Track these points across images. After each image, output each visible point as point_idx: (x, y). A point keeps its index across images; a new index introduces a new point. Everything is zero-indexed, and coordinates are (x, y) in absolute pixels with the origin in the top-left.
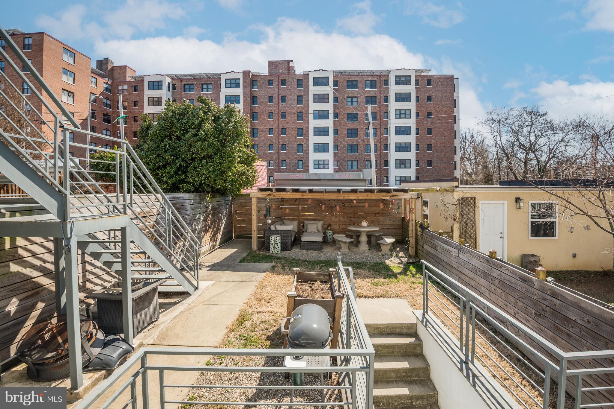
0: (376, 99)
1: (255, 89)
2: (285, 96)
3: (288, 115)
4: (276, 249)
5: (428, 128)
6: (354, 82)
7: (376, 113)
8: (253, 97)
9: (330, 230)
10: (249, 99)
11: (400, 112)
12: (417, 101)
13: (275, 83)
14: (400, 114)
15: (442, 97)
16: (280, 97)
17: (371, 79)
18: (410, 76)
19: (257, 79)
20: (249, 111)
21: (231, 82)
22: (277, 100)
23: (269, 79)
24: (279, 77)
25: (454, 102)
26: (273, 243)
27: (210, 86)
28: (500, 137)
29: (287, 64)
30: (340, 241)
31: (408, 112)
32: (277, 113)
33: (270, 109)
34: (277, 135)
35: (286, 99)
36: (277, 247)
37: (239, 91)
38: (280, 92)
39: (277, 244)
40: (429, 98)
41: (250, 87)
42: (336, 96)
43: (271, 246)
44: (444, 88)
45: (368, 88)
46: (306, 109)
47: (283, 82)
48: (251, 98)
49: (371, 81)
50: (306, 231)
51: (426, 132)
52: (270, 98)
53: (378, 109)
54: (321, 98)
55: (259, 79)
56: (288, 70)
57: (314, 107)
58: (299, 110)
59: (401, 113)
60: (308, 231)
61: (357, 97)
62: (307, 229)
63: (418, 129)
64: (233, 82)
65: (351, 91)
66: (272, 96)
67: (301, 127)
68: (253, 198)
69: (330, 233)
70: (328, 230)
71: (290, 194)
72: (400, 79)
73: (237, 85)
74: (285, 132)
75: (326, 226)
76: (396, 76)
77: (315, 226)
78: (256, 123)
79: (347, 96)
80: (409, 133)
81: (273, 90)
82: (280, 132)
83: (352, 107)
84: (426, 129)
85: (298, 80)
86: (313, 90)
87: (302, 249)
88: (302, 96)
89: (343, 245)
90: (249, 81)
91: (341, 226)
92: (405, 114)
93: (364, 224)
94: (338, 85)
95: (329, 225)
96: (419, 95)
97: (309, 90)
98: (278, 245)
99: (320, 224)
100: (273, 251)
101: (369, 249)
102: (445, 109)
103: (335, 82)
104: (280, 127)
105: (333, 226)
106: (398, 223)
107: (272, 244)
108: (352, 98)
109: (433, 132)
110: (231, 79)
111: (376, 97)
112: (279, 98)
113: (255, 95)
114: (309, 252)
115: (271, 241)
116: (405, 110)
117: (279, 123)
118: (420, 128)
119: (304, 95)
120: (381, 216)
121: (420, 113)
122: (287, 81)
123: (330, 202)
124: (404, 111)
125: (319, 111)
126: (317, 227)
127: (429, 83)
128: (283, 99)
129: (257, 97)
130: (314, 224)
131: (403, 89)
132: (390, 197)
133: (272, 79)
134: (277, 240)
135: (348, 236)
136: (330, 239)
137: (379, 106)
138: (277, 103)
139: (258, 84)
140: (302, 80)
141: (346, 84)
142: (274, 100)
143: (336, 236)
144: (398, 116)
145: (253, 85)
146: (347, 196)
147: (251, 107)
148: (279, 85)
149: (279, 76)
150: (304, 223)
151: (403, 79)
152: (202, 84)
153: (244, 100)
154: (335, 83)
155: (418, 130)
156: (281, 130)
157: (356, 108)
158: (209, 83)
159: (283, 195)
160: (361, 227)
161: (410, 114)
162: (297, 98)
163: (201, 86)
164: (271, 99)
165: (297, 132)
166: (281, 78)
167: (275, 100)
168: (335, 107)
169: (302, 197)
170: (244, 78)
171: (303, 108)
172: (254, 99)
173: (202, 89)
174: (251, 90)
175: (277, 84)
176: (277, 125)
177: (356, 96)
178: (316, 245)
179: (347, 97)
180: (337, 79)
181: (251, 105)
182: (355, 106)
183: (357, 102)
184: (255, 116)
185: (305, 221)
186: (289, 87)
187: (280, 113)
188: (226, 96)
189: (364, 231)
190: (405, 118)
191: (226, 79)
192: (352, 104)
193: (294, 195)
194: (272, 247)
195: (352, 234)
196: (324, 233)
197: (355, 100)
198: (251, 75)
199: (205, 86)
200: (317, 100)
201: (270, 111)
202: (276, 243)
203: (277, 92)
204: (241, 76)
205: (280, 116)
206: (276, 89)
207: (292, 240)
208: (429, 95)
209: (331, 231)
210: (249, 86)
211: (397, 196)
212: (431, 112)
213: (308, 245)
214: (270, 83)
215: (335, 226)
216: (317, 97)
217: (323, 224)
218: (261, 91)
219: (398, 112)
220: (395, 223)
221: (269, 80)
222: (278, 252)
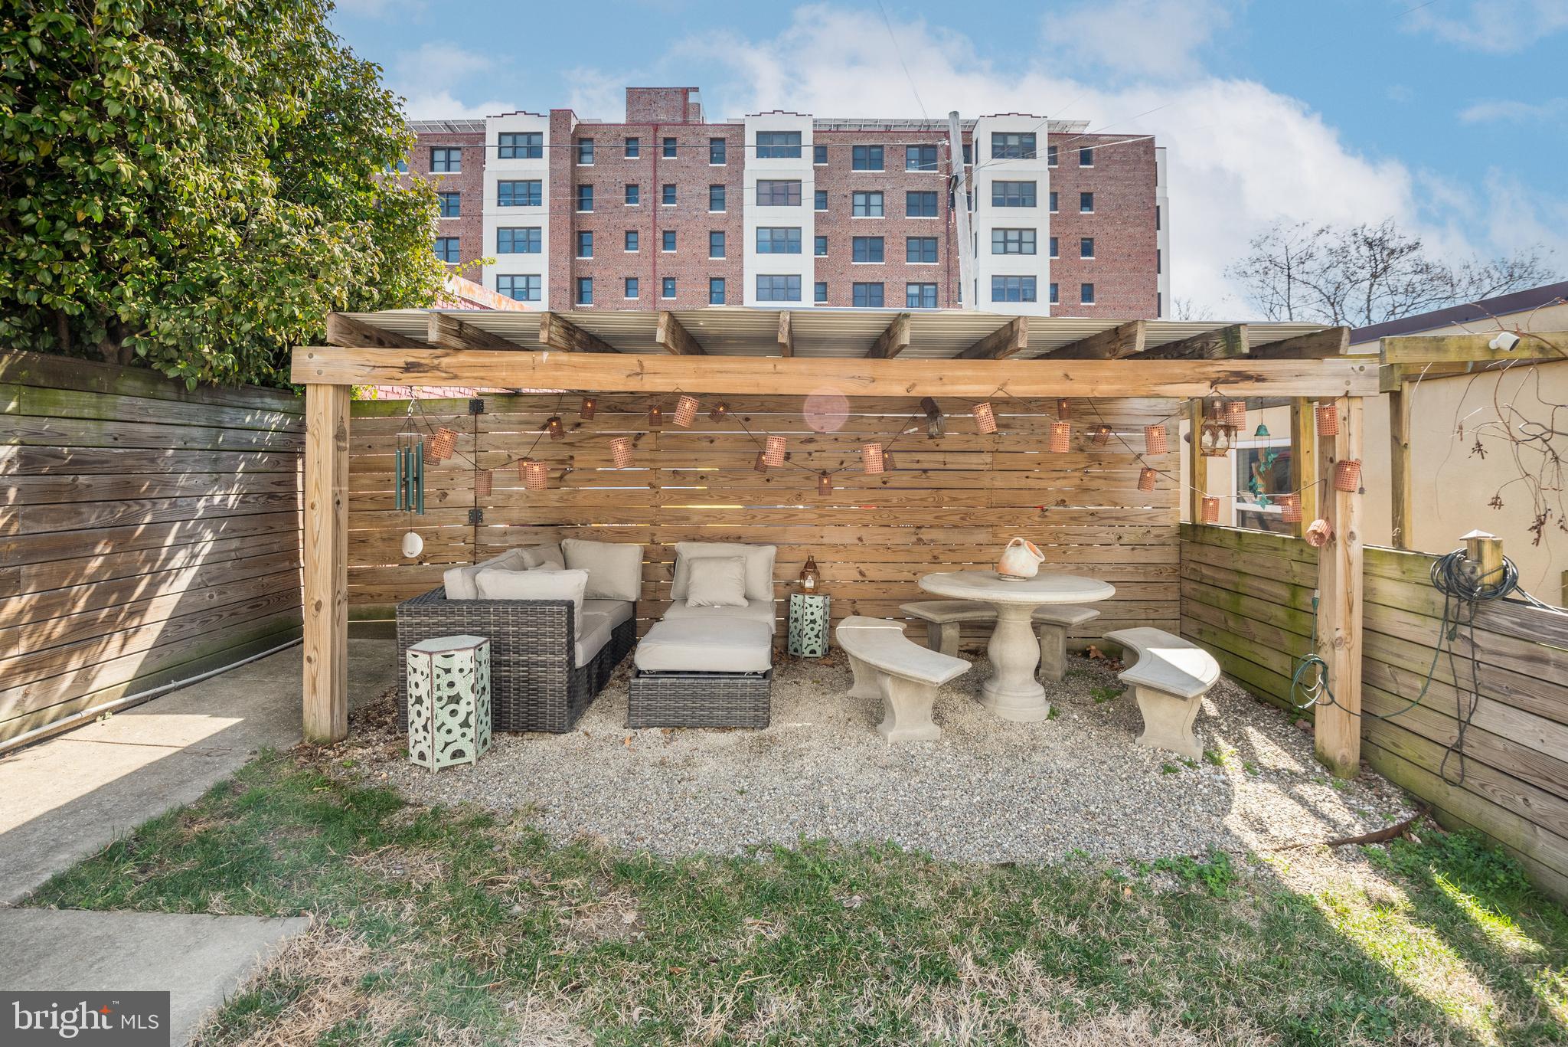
0: (936, 199)
1: (587, 164)
2: (674, 186)
3: (683, 240)
4: (441, 737)
5: (1083, 285)
6: (874, 150)
7: (936, 239)
8: (581, 187)
9: (815, 592)
10: (568, 190)
11: (1005, 235)
12: (1054, 205)
13: (645, 147)
14: (1006, 242)
15: (1124, 196)
16: (660, 188)
17: (921, 142)
18: (1033, 135)
19: (591, 134)
20: (568, 226)
21: (515, 142)
22: (649, 196)
23: (628, 135)
24: (656, 130)
25: (1155, 211)
26: (422, 691)
27: (455, 155)
28: (1290, 309)
29: (680, 98)
30: (884, 673)
31: (1027, 237)
32: (650, 233)
33: (630, 222)
34: (651, 298)
35: (678, 194)
36: (453, 723)
37: (538, 169)
38: (658, 173)
39: (456, 699)
40: (1087, 200)
41: (572, 156)
42: (821, 189)
43: (412, 716)
44: (1128, 172)
45: (913, 167)
46: (734, 224)
47: (670, 146)
48: (573, 187)
49: (923, 147)
50: (685, 600)
51: (1078, 294)
52: (630, 189)
53: (943, 228)
54: (780, 193)
55: (598, 136)
56: (685, 114)
57: (756, 216)
58: (716, 228)
59: (1009, 238)
60: (691, 602)
61: (881, 193)
62: (687, 588)
63: (1056, 285)
64: (522, 142)
65: (865, 176)
66: (637, 186)
67: (720, 275)
68: (310, 391)
69: (811, 608)
70: (802, 590)
71: (558, 366)
72: (1005, 141)
73: (534, 152)
74: (674, 289)
75: (790, 571)
76: (994, 134)
77: (733, 570)
78: (587, 263)
79: (854, 188)
80: (1029, 295)
81: (638, 167)
82: (660, 288)
83: (867, 221)
84: (1079, 287)
85: (712, 140)
86: (757, 168)
87: (637, 719)
88: (723, 186)
89: (899, 699)
90: (569, 138)
91: (872, 573)
92: (1020, 242)
93: (1023, 559)
94: (829, 156)
95: (810, 566)
96: (1057, 189)
97: (743, 168)
98: (462, 709)
99: (759, 561)
100: (423, 747)
101: (1053, 714)
102: (1131, 230)
103: (819, 151)
104: (658, 274)
105: (826, 572)
106: (1156, 556)
107: (419, 700)
108: (868, 194)
109: (1096, 296)
110: (515, 135)
111: (935, 193)
112: (655, 192)
113: (587, 182)
114: (685, 742)
115: (412, 679)
116: (1021, 230)
117: (655, 264)
118: (1060, 282)
119: (731, 183)
120: (1075, 519)
121: (1060, 241)
122: (680, 142)
123: (811, 447)
124: (1017, 233)
125: (772, 228)
126: (745, 576)
127: (1086, 157)
128: (669, 193)
129: (591, 186)
130: (728, 558)
131: (1015, 169)
132: (1214, 383)
133: (635, 135)
134: (455, 676)
135: (925, 633)
136: (811, 643)
137: (944, 219)
138: (650, 206)
139: (595, 150)
140: (723, 140)
141: (850, 154)
142: (642, 196)
143: (852, 633)
144: (1001, 246)
145: (581, 153)
146: (929, 374)
147: (573, 218)
148: (655, 154)
149: (656, 127)
150: (674, 555)
151: (1013, 141)
152: (433, 150)
153: (553, 194)
154: (821, 153)
155: (1056, 291)
156: (661, 282)
157: (881, 223)
158: (454, 145)
159: (512, 367)
160: (1001, 577)
161: (1034, 243)
162: (708, 192)
163: (428, 153)
164: (632, 191)
165: (708, 290)
166: (663, 134)
167: (645, 196)
168: (819, 220)
169: (634, 385)
170: (553, 131)
171: (727, 220)
172: (582, 194)
173: (432, 162)
174: (573, 165)
175: (651, 150)
176: (650, 268)
177: (879, 188)
178: (729, 697)
179: (855, 193)
180: (826, 141)
181: (573, 210)
182: (876, 216)
183: (882, 206)
184: (584, 243)
185: (680, 546)
186: (686, 160)
187: (659, 235)
188: (499, 182)
189: (1018, 607)
190: (1020, 252)
191: (501, 134)
192: (868, 213)
193: (584, 367)
194: (419, 723)
195: (937, 618)
196: (784, 610)
197: (875, 200)
198: (574, 122)
199: (440, 156)
200: (767, 198)
201: (629, 228)
202: (447, 692)
203: (650, 174)
204: (544, 126)
205: (660, 243)
206: (649, 164)
207: (580, 662)
208: (1085, 191)
209: (818, 600)
210: (569, 154)
211: (1259, 379)
212: (1091, 240)
213: (676, 697)
214: (631, 145)
215: (839, 571)
216: (766, 188)
217: (778, 560)
218: (605, 168)
219: (1000, 236)
220: (1141, 556)
221: (628, 140)
222: (458, 754)
